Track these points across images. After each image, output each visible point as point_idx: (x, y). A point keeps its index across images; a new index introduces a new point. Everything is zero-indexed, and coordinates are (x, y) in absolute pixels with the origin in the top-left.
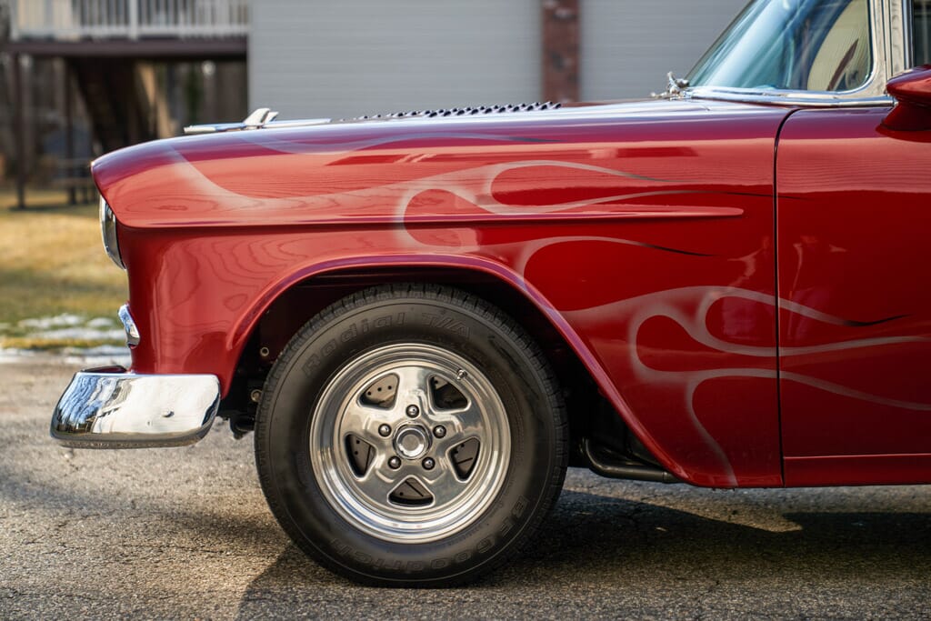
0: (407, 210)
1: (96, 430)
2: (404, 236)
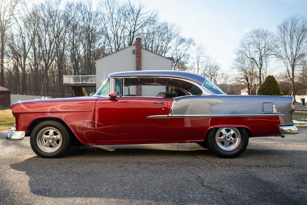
0: (49, 110)
1: (12, 138)
2: (49, 114)
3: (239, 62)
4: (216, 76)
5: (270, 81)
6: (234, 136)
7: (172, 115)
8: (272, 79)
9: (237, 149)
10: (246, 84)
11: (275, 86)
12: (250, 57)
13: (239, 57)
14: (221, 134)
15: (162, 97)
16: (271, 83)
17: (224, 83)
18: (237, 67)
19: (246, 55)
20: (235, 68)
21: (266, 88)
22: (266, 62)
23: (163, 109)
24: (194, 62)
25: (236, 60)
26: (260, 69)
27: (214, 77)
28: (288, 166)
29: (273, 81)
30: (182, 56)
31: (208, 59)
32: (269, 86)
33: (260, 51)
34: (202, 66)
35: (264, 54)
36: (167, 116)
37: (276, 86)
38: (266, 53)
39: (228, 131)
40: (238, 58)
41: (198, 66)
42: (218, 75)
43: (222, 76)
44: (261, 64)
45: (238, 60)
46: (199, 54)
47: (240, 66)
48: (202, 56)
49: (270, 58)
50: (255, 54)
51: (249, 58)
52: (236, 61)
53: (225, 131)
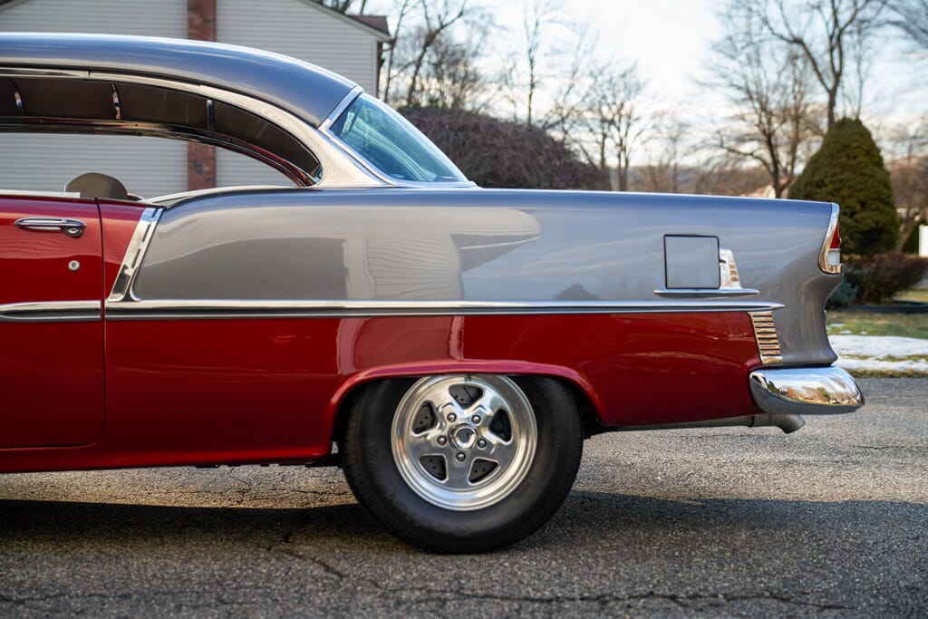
3: (733, 58)
4: (628, 125)
5: (847, 146)
6: (500, 423)
7: (128, 298)
8: (856, 137)
9: (513, 502)
10: (764, 168)
11: (868, 171)
12: (786, 34)
13: (732, 33)
14: (430, 415)
15: (77, 195)
16: (848, 156)
17: (665, 161)
18: (723, 81)
19: (766, 21)
20: (713, 86)
21: (827, 181)
22: (859, 59)
23: (74, 266)
24: (512, 51)
25: (718, 44)
26: (832, 93)
27: (619, 129)
28: (774, 597)
29: (859, 147)
30: (454, 14)
31: (582, 35)
32: (842, 173)
33: (833, 6)
34: (550, 72)
35: (851, 21)
36: (96, 304)
37: (876, 169)
38: (860, 15)
39: (469, 397)
40: (730, 38)
41: (532, 68)
42: (637, 119)
43: (654, 127)
44: (837, 68)
45: (729, 47)
46: (540, 10)
47: (735, 76)
48: (551, 21)
49: (876, 39)
50: (811, 18)
51: (782, 37)
52: (720, 51)
53: (451, 399)
